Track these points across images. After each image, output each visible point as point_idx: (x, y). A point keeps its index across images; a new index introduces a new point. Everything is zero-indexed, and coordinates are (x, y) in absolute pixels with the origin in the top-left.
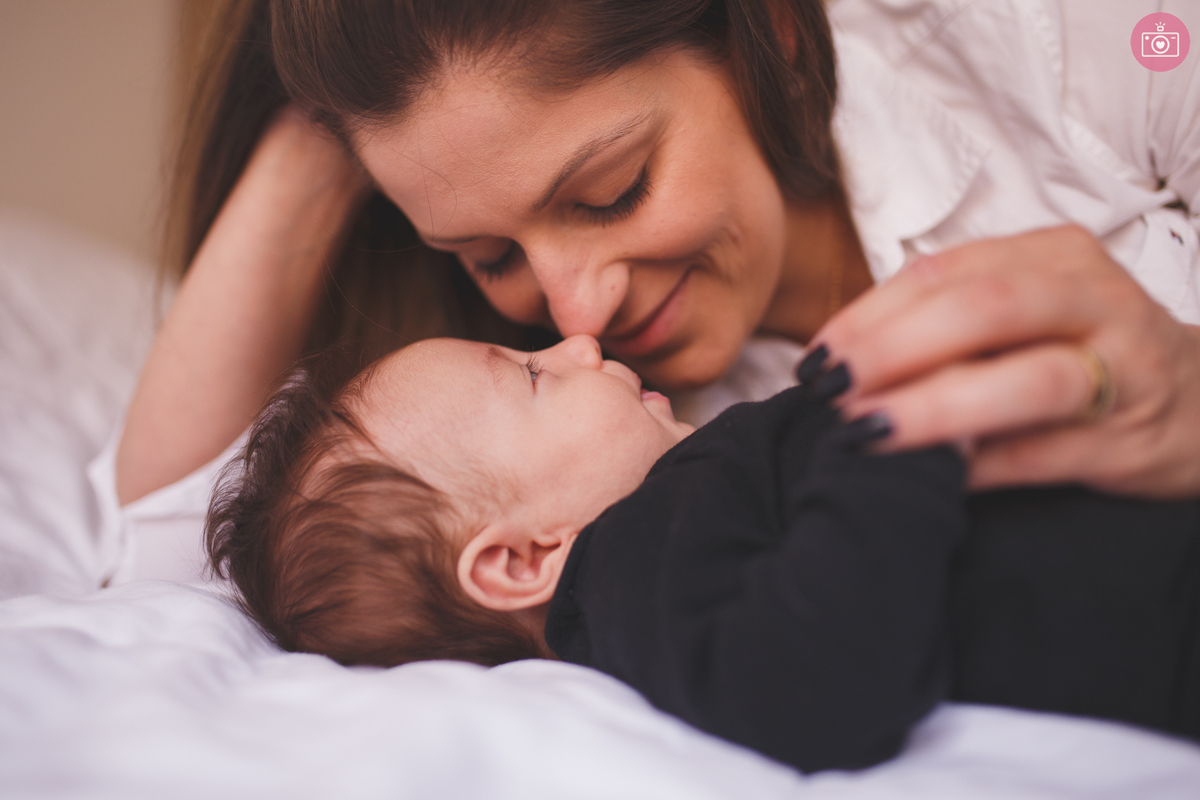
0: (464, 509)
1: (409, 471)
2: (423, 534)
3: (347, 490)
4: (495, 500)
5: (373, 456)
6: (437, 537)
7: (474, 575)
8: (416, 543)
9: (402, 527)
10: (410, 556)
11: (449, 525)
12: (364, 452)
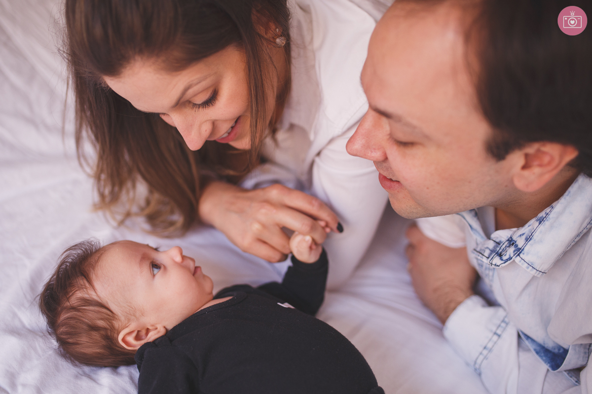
0: (123, 318)
1: (107, 305)
2: (108, 327)
3: (84, 307)
4: (134, 316)
5: (95, 297)
6: (113, 328)
7: (124, 340)
8: (105, 329)
9: (101, 323)
10: (103, 332)
11: (116, 324)
12: (93, 295)
